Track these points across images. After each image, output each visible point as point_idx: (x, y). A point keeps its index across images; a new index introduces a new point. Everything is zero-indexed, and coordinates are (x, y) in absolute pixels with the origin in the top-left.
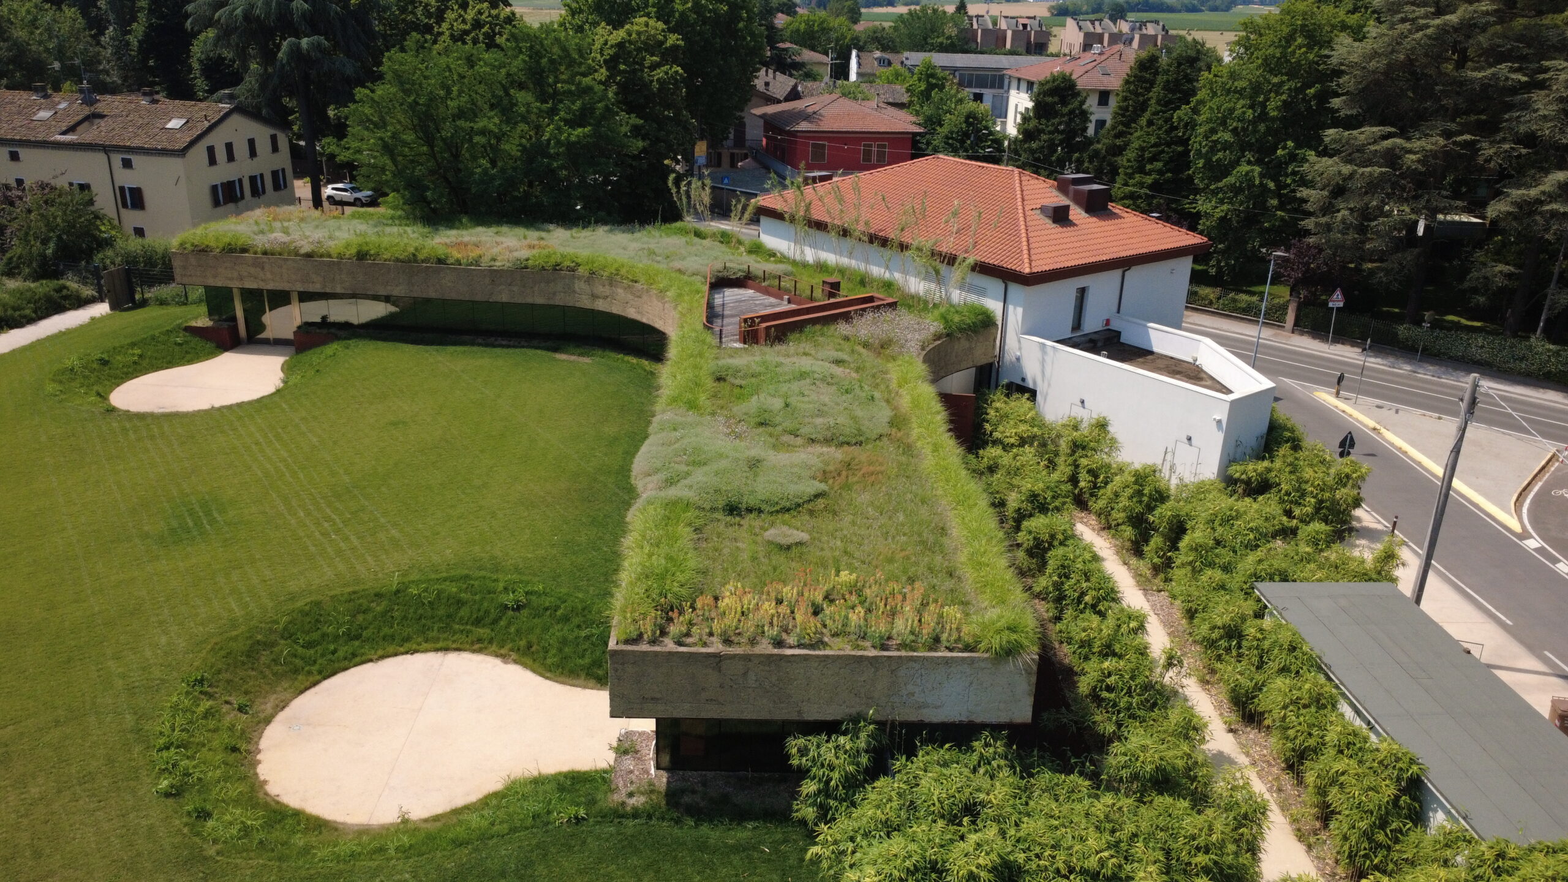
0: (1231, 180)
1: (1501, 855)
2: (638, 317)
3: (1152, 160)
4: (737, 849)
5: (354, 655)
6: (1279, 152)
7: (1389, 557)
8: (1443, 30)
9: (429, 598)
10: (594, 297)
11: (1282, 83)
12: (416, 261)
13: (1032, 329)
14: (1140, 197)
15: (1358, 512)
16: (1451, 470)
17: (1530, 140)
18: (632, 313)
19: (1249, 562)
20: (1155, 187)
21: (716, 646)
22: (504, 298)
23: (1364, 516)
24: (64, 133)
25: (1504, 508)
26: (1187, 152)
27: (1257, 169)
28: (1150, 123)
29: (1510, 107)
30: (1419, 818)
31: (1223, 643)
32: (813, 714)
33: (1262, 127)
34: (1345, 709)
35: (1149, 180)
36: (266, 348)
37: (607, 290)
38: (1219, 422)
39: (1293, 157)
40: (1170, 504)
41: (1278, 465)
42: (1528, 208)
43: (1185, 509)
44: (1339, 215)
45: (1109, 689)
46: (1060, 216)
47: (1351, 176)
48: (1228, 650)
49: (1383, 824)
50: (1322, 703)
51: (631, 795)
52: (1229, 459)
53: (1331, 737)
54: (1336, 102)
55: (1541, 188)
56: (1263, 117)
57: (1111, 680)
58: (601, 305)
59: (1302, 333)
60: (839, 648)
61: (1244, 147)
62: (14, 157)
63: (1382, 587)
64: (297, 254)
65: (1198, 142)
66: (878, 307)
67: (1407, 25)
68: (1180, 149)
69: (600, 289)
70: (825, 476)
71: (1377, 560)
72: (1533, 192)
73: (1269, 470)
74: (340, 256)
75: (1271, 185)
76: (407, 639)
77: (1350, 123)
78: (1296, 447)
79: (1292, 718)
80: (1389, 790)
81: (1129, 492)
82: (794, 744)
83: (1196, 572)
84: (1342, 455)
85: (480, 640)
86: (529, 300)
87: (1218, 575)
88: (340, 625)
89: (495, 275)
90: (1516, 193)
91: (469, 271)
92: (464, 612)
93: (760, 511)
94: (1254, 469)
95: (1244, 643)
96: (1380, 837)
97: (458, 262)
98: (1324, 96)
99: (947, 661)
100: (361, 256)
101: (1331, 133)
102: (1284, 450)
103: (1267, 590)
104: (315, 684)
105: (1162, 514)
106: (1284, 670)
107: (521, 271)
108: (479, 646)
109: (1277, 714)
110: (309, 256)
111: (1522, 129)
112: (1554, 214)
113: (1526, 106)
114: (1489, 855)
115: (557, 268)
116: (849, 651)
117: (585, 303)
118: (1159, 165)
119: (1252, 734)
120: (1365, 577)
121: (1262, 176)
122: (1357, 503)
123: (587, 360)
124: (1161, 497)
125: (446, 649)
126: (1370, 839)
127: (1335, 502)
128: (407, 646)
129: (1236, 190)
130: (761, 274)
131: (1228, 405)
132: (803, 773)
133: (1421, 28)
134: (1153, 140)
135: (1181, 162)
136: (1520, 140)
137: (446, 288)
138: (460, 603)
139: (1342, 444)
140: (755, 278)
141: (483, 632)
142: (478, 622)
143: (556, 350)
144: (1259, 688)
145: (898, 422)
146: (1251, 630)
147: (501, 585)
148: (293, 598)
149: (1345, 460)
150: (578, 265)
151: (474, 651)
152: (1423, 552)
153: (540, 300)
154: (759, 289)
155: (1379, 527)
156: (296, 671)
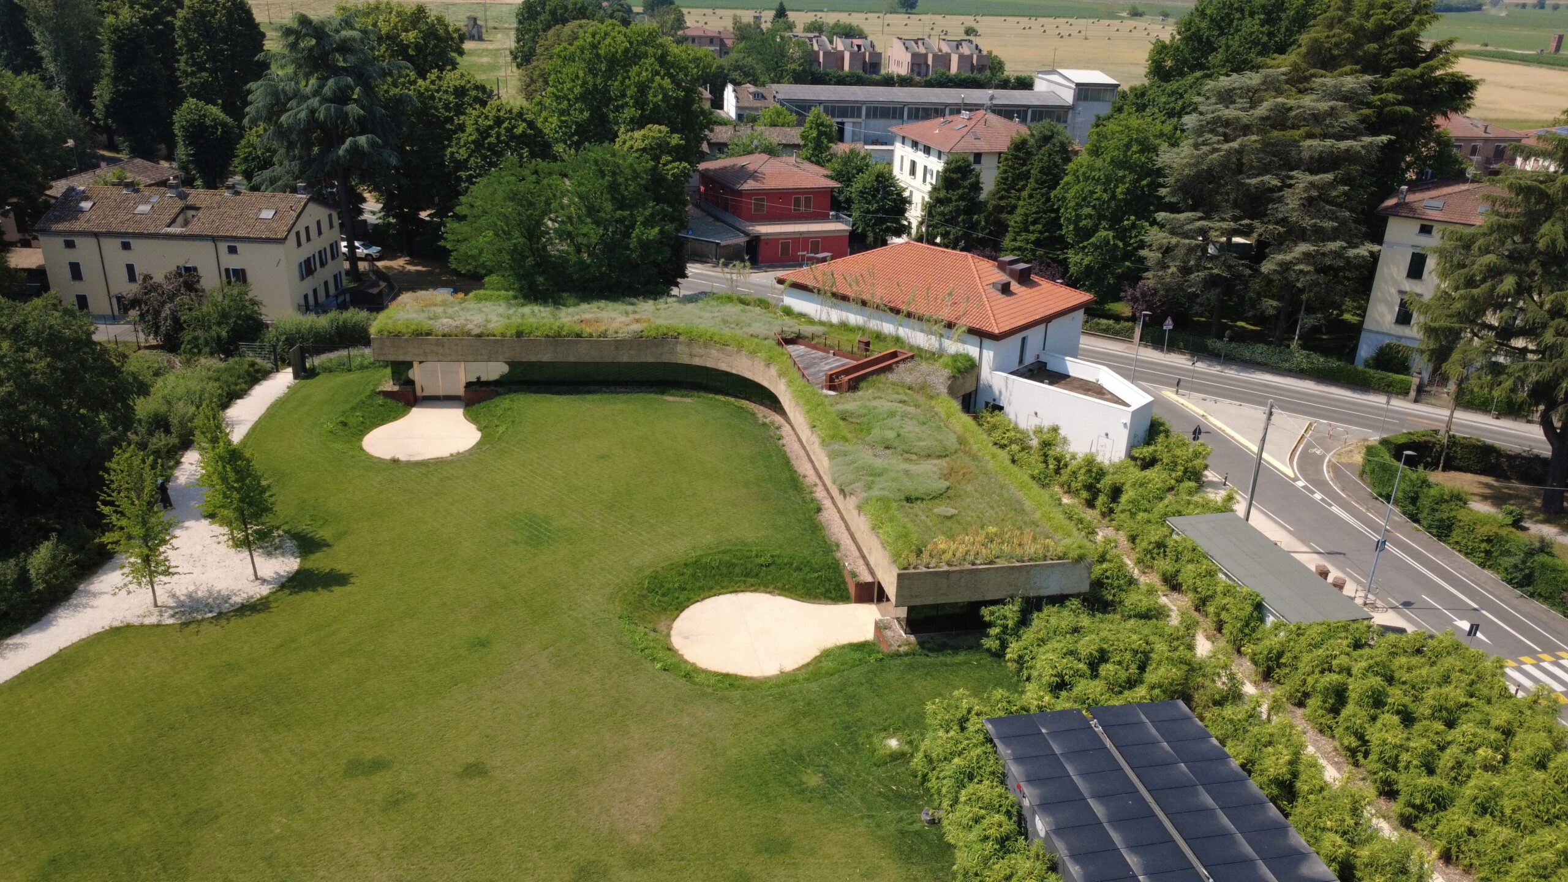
0: (1093, 240)
1: (1299, 628)
2: (728, 370)
3: (1034, 223)
4: (960, 664)
5: (689, 599)
6: (1126, 223)
7: (1230, 498)
8: (1229, 152)
9: (715, 564)
10: (692, 355)
11: (1124, 177)
12: (560, 336)
13: (998, 368)
14: (1026, 249)
15: (1206, 473)
16: (1261, 449)
17: (1283, 221)
18: (723, 367)
19: (1160, 506)
20: (1037, 243)
21: (945, 568)
22: (625, 359)
23: (1210, 475)
24: (169, 226)
25: (1283, 463)
26: (1058, 218)
27: (1111, 234)
28: (1031, 196)
29: (1273, 201)
30: (1262, 620)
31: (1155, 551)
32: (989, 597)
33: (1113, 204)
34: (1221, 575)
35: (1032, 237)
36: (439, 403)
37: (702, 351)
38: (1125, 425)
39: (1133, 226)
40: (1107, 478)
41: (1158, 447)
42: (1286, 267)
43: (1118, 479)
44: (1170, 271)
45: (1107, 578)
46: (1005, 289)
47: (1177, 245)
48: (1158, 554)
49: (1247, 625)
50: (1211, 574)
51: (899, 646)
52: (1131, 446)
53: (1219, 589)
54: (1163, 191)
55: (1293, 255)
56: (1113, 197)
57: (1108, 574)
58: (697, 362)
59: (1146, 346)
60: (1001, 563)
61: (1101, 217)
62: (126, 246)
63: (1228, 515)
64: (469, 334)
65: (1067, 213)
66: (904, 360)
67: (1208, 148)
68: (1053, 215)
69: (697, 350)
70: (946, 477)
71: (1224, 501)
72: (1288, 257)
73: (1156, 451)
74: (503, 335)
75: (1121, 244)
76: (711, 588)
77: (1173, 208)
78: (1167, 433)
79: (1198, 582)
80: (1249, 609)
81: (1083, 471)
82: (985, 611)
83: (1133, 515)
84: (1194, 439)
85: (752, 585)
86: (643, 360)
87: (1146, 515)
88: (674, 583)
89: (619, 344)
90: (1280, 257)
91: (600, 341)
92: (737, 570)
93: (923, 499)
94: (1146, 451)
95: (1168, 550)
96: (1247, 631)
97: (591, 335)
98: (1155, 186)
99: (1052, 565)
100: (519, 334)
101: (1161, 216)
102: (1161, 438)
103: (1172, 521)
104: (678, 615)
105: (1105, 483)
106: (1190, 561)
107: (638, 341)
108: (754, 588)
109: (1191, 582)
110: (479, 336)
111: (1281, 216)
112: (1301, 271)
113: (1280, 200)
114: (1294, 629)
115: (665, 336)
116: (1006, 564)
117: (685, 359)
118: (1039, 227)
119: (1175, 595)
120: (1218, 510)
121: (1114, 237)
122: (1206, 467)
123: (688, 400)
124: (1101, 473)
125: (736, 592)
126: (1242, 632)
127: (1194, 467)
128: (714, 591)
129: (1097, 247)
130: (810, 335)
131: (1130, 415)
132: (990, 625)
133: (1215, 150)
134: (1034, 210)
135: (1054, 224)
136: (1278, 222)
137: (582, 354)
138: (734, 565)
139: (1194, 433)
140: (805, 337)
141: (751, 580)
142: (747, 575)
143: (663, 393)
144: (1178, 571)
145: (961, 441)
146: (1170, 543)
147: (754, 553)
148: (640, 569)
149: (1197, 442)
150: (679, 334)
151: (752, 591)
152: (1248, 497)
153: (651, 359)
154: (807, 346)
155: (1215, 479)
156: (665, 609)
